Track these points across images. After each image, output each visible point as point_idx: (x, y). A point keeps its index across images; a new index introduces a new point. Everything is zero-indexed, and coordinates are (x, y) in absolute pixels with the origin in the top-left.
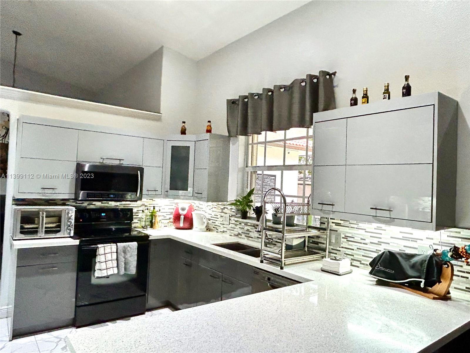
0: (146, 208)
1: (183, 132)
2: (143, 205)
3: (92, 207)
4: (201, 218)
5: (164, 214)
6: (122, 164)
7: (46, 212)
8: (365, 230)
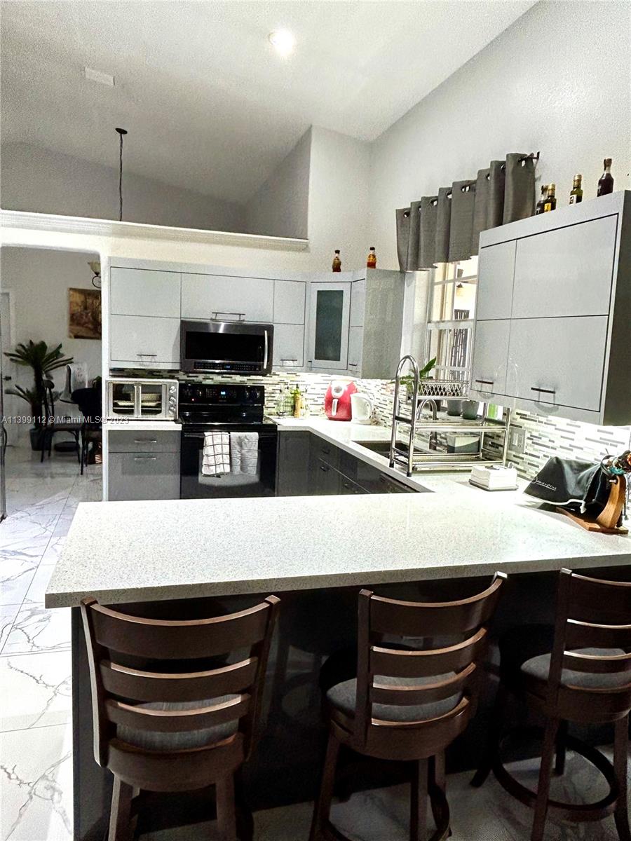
0: (286, 386)
1: (337, 268)
2: (282, 381)
3: (209, 382)
4: (364, 406)
5: (315, 397)
6: (243, 321)
7: (142, 385)
8: (555, 425)
